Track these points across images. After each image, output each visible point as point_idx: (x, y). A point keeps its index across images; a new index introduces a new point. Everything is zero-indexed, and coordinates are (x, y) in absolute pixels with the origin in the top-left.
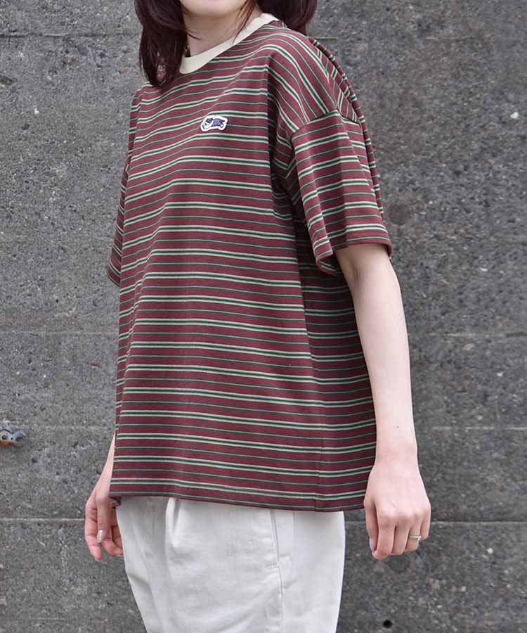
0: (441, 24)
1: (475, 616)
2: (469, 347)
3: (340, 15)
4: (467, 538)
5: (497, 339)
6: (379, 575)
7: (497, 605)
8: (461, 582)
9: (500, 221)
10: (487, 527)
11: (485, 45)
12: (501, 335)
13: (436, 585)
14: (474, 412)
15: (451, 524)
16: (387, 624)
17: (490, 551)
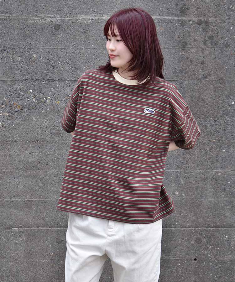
0: (210, 75)
1: (222, 257)
2: (220, 174)
3: (179, 73)
4: (220, 233)
5: (228, 172)
6: (193, 244)
7: (229, 253)
8: (218, 246)
9: (229, 135)
10: (226, 229)
11: (224, 82)
12: (229, 170)
13: (210, 247)
14: (221, 194)
15: (215, 228)
16: (195, 259)
17: (227, 237)
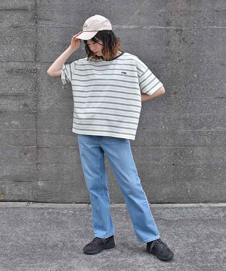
0: (183, 60)
1: (189, 163)
2: (188, 116)
3: (165, 59)
4: (187, 150)
5: (192, 115)
6: (172, 156)
7: (192, 161)
8: (186, 157)
9: (193, 94)
10: (191, 148)
11: (190, 64)
13: (182, 158)
14: (188, 127)
15: (184, 147)
16: (173, 165)
17: (191, 152)
